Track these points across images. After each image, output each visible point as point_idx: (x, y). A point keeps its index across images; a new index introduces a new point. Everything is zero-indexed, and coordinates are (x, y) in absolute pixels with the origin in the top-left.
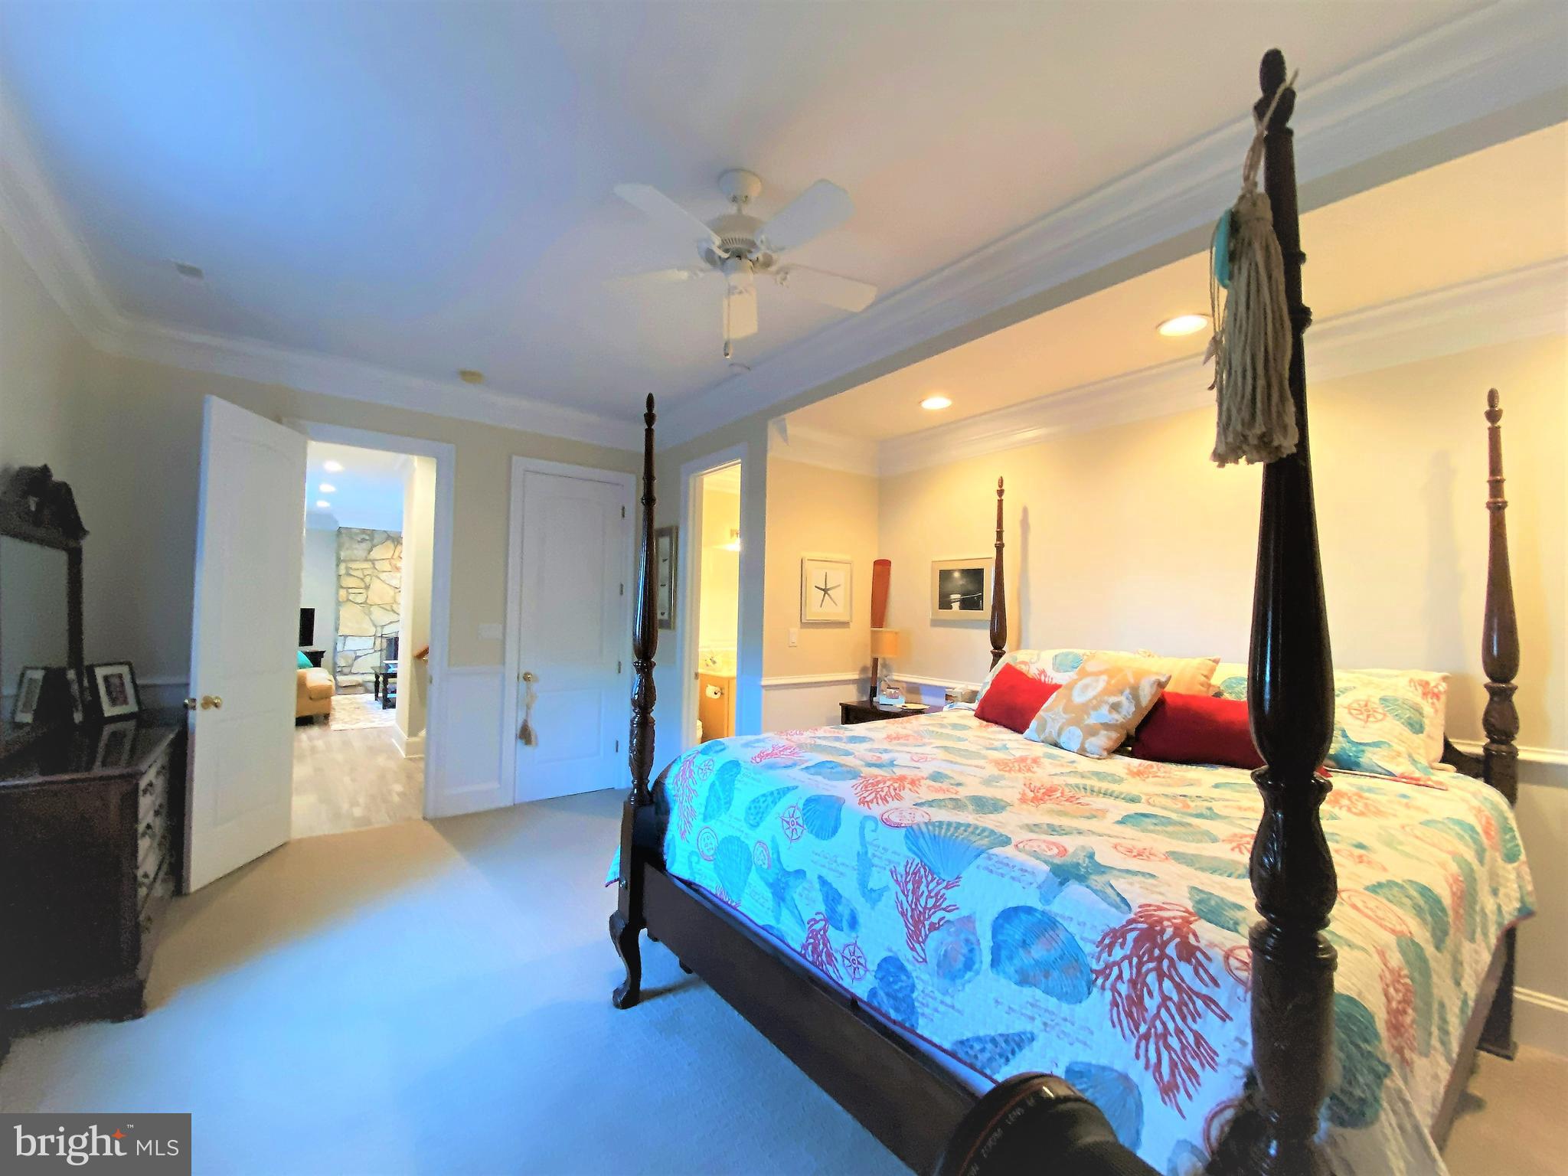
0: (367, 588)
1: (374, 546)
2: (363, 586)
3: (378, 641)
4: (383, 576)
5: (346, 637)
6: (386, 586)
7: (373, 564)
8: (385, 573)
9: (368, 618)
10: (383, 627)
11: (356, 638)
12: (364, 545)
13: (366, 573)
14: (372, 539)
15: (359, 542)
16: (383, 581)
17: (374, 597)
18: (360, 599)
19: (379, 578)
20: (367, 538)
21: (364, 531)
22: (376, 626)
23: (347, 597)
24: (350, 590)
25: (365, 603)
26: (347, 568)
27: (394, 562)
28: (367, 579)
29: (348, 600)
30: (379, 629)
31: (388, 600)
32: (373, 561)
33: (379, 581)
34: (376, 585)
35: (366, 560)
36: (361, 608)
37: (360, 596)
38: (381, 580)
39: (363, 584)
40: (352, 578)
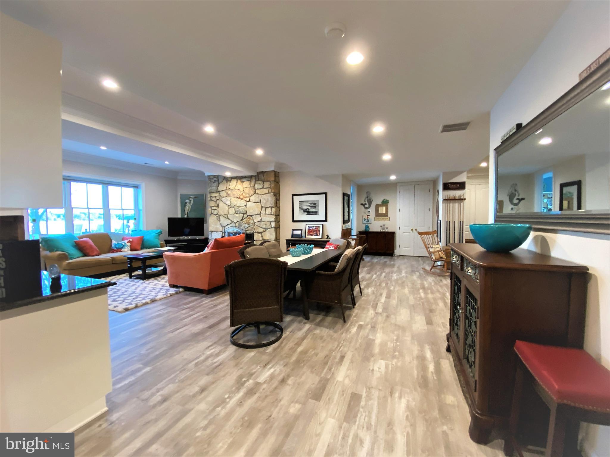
0: (218, 206)
1: (219, 184)
2: (216, 206)
3: (223, 235)
5: (212, 232)
6: (225, 205)
8: (224, 198)
9: (219, 222)
10: (225, 227)
11: (215, 233)
12: (216, 184)
13: (218, 198)
14: (218, 180)
15: (213, 182)
16: (224, 202)
17: (221, 212)
18: (216, 212)
19: (221, 200)
20: (216, 180)
21: (214, 176)
22: (222, 227)
24: (212, 208)
25: (218, 214)
26: (211, 197)
27: (227, 191)
28: (218, 202)
29: (212, 213)
31: (226, 212)
32: (219, 192)
33: (222, 203)
35: (217, 192)
36: (216, 217)
37: (216, 210)
38: (222, 201)
39: (216, 204)
40: (213, 202)
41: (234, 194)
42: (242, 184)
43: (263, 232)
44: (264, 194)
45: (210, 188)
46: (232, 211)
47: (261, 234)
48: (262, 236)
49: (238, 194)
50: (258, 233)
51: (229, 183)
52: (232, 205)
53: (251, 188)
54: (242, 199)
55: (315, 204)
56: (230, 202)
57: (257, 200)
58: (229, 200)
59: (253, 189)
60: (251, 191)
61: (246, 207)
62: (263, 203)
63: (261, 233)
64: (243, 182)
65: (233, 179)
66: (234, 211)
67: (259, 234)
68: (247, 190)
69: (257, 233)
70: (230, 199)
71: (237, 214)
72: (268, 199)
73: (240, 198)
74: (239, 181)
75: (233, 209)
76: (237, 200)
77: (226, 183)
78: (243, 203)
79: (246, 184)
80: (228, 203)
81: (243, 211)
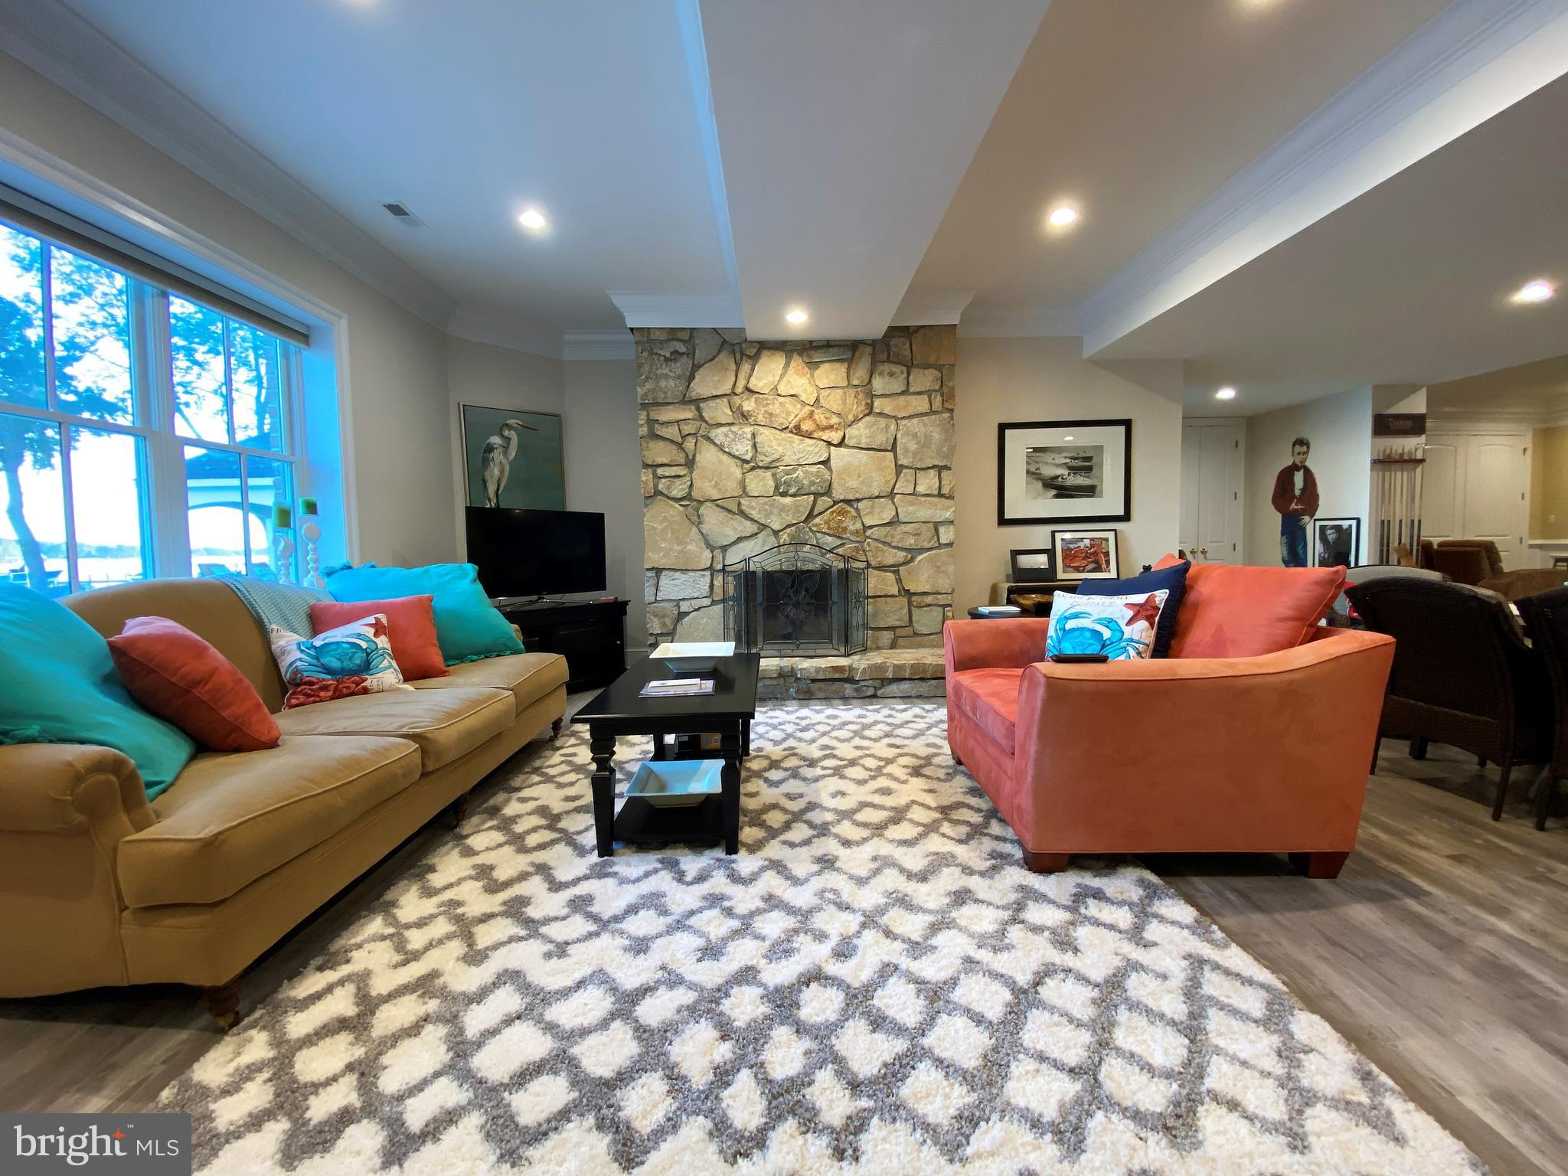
0: (690, 463)
1: (696, 368)
2: (682, 461)
3: (718, 581)
4: (718, 435)
5: (658, 571)
6: (725, 458)
7: (698, 409)
8: (724, 429)
9: (695, 529)
10: (724, 549)
11: (677, 575)
12: (681, 367)
13: (687, 429)
14: (691, 354)
15: (667, 360)
16: (721, 448)
17: (705, 488)
18: (678, 489)
19: (708, 439)
20: (683, 349)
21: (673, 333)
22: (712, 549)
23: (656, 486)
24: (660, 471)
25: (688, 497)
26: (651, 422)
27: (737, 400)
28: (690, 444)
29: (658, 492)
30: (718, 553)
31: (731, 487)
32: (697, 402)
33: (712, 448)
34: (707, 456)
35: (685, 401)
36: (681, 509)
37: (678, 482)
38: (715, 444)
39: (682, 455)
40: (661, 444)
41: (771, 414)
42: (812, 376)
43: (904, 564)
44: (910, 417)
45: (648, 386)
46: (761, 483)
47: (896, 572)
48: (899, 581)
49: (794, 413)
50: (881, 568)
51: (746, 367)
52: (760, 457)
53: (852, 392)
54: (809, 435)
55: (1089, 459)
56: (749, 448)
57: (881, 439)
58: (749, 436)
59: (861, 396)
60: (850, 399)
61: (830, 469)
62: (907, 450)
63: (894, 568)
64: (813, 365)
65: (767, 348)
66: (771, 483)
67: (886, 571)
68: (834, 401)
69: (875, 568)
70: (754, 435)
71: (784, 494)
72: (928, 438)
73: (797, 430)
74: (797, 362)
75: (769, 474)
76: (783, 439)
77: (733, 367)
78: (813, 451)
79: (830, 374)
80: (743, 449)
81: (812, 483)
